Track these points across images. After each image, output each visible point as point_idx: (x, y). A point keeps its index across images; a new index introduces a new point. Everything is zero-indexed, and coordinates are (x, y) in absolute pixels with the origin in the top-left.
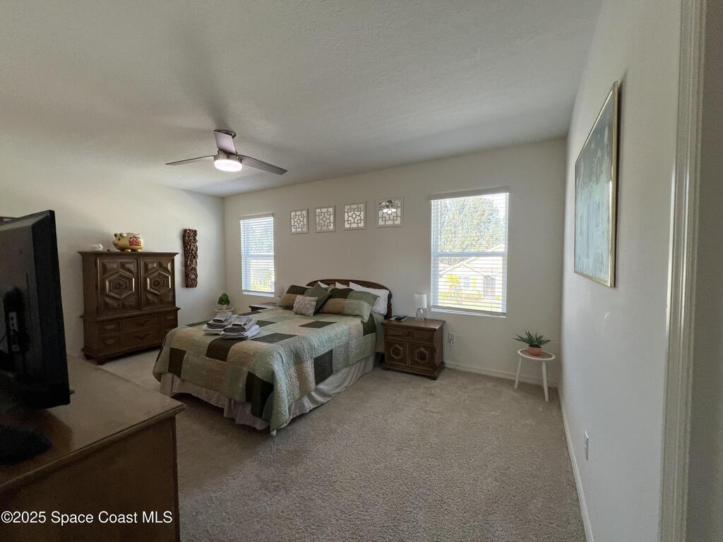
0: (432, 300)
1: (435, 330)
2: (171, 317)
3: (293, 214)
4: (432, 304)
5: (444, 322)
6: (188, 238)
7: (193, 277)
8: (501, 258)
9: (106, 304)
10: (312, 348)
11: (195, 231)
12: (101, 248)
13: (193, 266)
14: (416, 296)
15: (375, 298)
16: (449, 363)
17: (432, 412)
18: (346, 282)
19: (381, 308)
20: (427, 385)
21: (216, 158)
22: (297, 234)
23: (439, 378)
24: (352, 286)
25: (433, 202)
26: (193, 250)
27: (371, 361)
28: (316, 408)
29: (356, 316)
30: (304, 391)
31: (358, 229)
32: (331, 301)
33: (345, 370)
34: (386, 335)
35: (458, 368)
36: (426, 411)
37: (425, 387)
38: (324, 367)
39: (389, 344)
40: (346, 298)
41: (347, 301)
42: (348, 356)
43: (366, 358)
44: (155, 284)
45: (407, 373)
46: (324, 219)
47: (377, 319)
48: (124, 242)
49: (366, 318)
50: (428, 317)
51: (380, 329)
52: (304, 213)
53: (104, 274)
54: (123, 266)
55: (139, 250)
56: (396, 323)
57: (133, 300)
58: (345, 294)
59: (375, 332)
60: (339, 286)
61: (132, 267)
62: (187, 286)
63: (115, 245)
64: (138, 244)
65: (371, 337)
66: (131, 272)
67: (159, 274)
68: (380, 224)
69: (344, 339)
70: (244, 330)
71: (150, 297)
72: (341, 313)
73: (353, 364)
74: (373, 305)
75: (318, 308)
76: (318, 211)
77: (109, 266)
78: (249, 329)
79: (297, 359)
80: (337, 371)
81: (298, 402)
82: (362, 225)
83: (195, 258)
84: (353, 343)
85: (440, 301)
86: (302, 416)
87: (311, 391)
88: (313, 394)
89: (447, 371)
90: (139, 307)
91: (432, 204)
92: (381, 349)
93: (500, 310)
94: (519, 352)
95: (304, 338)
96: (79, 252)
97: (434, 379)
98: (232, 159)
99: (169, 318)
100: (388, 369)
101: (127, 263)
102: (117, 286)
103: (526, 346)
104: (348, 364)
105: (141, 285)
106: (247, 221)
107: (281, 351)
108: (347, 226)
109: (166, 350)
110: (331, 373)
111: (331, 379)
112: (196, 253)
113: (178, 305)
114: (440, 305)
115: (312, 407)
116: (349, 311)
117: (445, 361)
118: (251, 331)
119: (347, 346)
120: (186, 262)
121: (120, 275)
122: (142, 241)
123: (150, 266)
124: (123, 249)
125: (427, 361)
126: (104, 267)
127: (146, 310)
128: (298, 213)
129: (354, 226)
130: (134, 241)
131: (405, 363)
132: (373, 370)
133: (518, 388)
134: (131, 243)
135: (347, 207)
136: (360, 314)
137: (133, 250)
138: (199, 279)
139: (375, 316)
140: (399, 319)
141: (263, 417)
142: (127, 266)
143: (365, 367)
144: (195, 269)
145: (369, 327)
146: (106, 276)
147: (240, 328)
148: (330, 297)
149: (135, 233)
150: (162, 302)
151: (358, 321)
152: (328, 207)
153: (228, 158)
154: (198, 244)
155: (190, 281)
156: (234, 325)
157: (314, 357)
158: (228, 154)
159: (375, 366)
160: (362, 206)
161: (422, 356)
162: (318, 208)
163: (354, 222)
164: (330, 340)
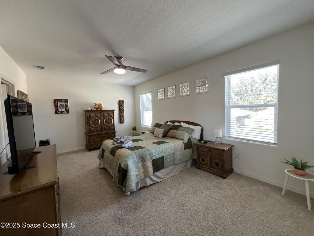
0: (226, 133)
1: (224, 150)
2: (113, 135)
3: (159, 90)
4: (226, 135)
5: (233, 146)
6: (121, 104)
7: (122, 119)
8: (273, 108)
9: (91, 129)
10: (151, 155)
11: (123, 101)
12: (89, 109)
13: (123, 115)
14: (216, 130)
15: (192, 130)
16: (236, 169)
17: (217, 199)
18: (179, 122)
19: (196, 135)
20: (219, 181)
21: (114, 68)
22: (160, 99)
23: (228, 178)
24: (182, 124)
25: (226, 77)
26: (122, 108)
27: (189, 163)
28: (154, 184)
29: (181, 139)
30: (146, 175)
31: (187, 95)
32: (171, 131)
33: (172, 167)
34: (197, 151)
35: (242, 174)
36: (212, 198)
37: (217, 183)
38: (159, 164)
39: (199, 155)
40: (177, 130)
41: (178, 132)
42: (174, 160)
43: (187, 161)
44: (107, 122)
45: (209, 172)
46: (171, 92)
47: (193, 142)
48: (97, 106)
49: (186, 141)
50: (224, 142)
51: (195, 146)
52: (163, 90)
53: (90, 118)
54: (96, 115)
55: (102, 109)
56: (204, 145)
57: (99, 128)
58: (177, 128)
59: (192, 148)
60: (177, 124)
61: (99, 115)
62: (120, 123)
63: (94, 107)
64: (101, 107)
65: (188, 151)
66: (99, 118)
67: (109, 118)
68: (197, 92)
69: (171, 151)
70: (124, 143)
71: (105, 127)
72: (174, 138)
73: (177, 164)
74: (190, 134)
75: (164, 134)
76: (169, 88)
77: (91, 115)
78: (126, 143)
79: (143, 159)
80: (167, 167)
81: (143, 180)
82: (188, 93)
83: (123, 111)
84: (177, 154)
85: (231, 134)
86: (146, 187)
87: (151, 175)
88: (152, 177)
89: (234, 174)
90: (101, 130)
91: (226, 78)
92: (195, 157)
93: (272, 141)
94: (286, 171)
95: (148, 150)
96: (84, 111)
97: (224, 178)
98: (121, 68)
99: (112, 135)
100: (199, 169)
101: (97, 114)
102: (94, 123)
103: (292, 168)
104: (174, 163)
105: (102, 123)
106: (142, 95)
107: (134, 155)
108: (181, 94)
109: (101, 149)
110: (163, 167)
111: (163, 170)
112: (123, 110)
113: (115, 130)
114: (231, 136)
115: (151, 183)
116: (178, 137)
117: (234, 168)
118: (127, 144)
119: (173, 155)
120: (120, 113)
121: (95, 119)
122: (103, 106)
123: (106, 115)
124: (97, 109)
125: (220, 167)
126: (90, 115)
127: (104, 132)
128: (161, 90)
129: (185, 94)
130: (100, 106)
131: (208, 167)
132: (191, 167)
133: (285, 195)
134: (99, 106)
135: (181, 85)
136: (183, 138)
137: (100, 109)
138: (125, 120)
139: (192, 140)
140: (206, 142)
141: (123, 186)
142: (97, 115)
143: (186, 165)
144: (123, 116)
145: (188, 145)
146: (90, 119)
147: (122, 143)
148: (170, 129)
149: (101, 102)
150: (110, 129)
151: (181, 142)
152: (173, 86)
153: (119, 68)
154: (124, 106)
155: (121, 121)
156: (120, 141)
157: (152, 159)
158: (119, 66)
159: (192, 166)
160: (188, 84)
161: (217, 164)
162: (168, 87)
163: (184, 92)
164: (162, 151)
